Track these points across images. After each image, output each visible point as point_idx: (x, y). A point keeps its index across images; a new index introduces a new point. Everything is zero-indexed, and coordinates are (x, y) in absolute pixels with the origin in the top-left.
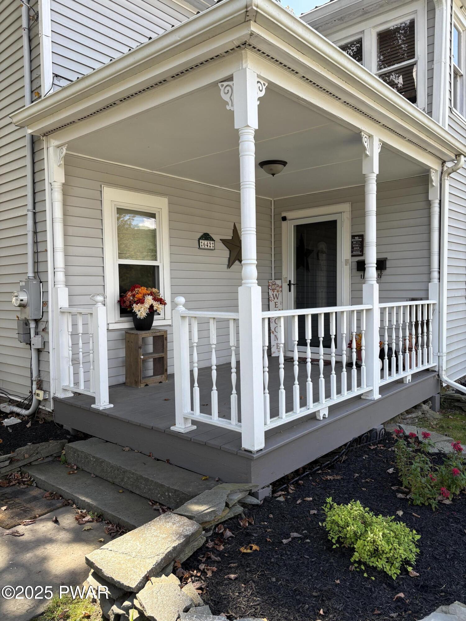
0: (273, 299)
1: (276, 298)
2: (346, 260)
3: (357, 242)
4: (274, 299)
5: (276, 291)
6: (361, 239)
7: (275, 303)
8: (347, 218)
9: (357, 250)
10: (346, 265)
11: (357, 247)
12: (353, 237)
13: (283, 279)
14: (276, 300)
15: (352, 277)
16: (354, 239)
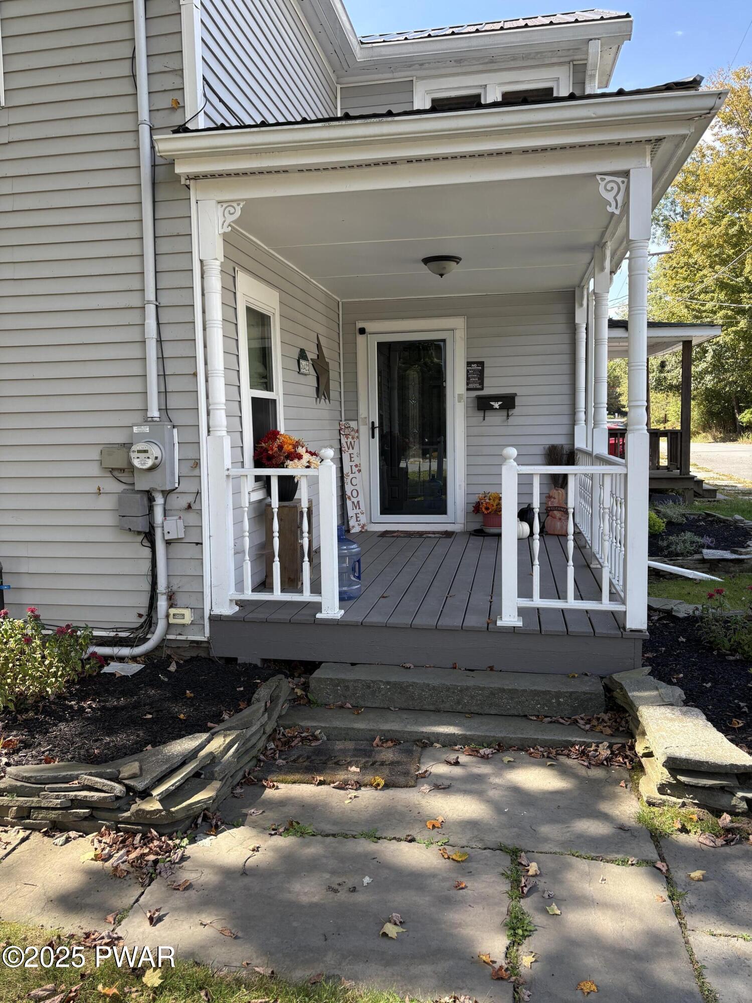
0: (347, 450)
1: (351, 448)
2: (459, 395)
3: (474, 370)
4: (349, 449)
5: (350, 437)
6: (480, 368)
7: (350, 454)
8: (460, 337)
9: (474, 382)
10: (459, 401)
11: (474, 377)
12: (469, 364)
13: (360, 420)
14: (351, 451)
15: (468, 417)
16: (471, 366)
